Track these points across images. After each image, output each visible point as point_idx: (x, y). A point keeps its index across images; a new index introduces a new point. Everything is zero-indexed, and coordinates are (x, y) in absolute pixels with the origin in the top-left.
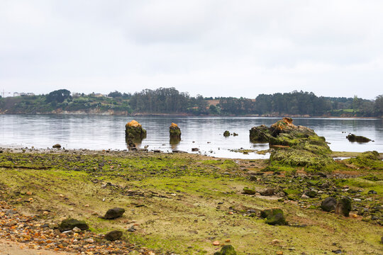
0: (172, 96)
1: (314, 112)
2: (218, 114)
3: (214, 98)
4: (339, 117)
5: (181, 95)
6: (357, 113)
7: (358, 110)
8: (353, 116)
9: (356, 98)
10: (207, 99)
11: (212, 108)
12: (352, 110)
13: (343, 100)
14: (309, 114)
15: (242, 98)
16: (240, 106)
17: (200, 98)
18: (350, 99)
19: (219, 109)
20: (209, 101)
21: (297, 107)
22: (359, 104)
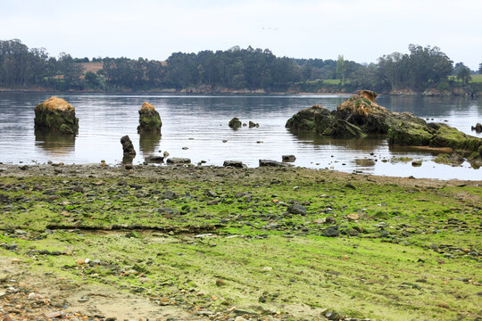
0: (15, 55)
1: (271, 85)
2: (101, 87)
3: (91, 59)
4: (316, 92)
5: (32, 54)
6: (346, 86)
7: (348, 82)
8: (339, 91)
9: (341, 59)
10: (78, 61)
11: (90, 77)
12: (337, 82)
13: (318, 63)
14: (265, 88)
15: (141, 59)
16: (140, 74)
17: (67, 60)
18: (328, 62)
19: (102, 79)
20: (85, 65)
21: (242, 75)
22: (351, 71)
